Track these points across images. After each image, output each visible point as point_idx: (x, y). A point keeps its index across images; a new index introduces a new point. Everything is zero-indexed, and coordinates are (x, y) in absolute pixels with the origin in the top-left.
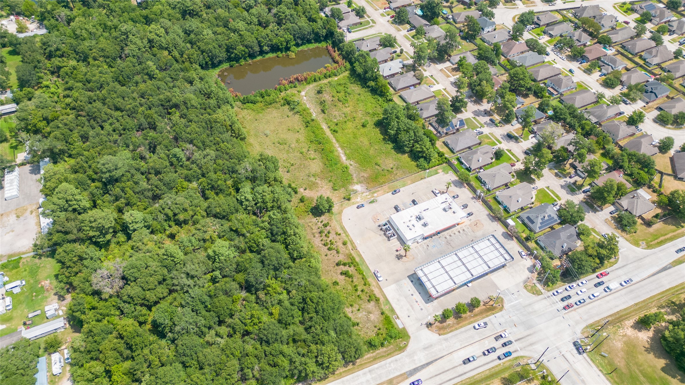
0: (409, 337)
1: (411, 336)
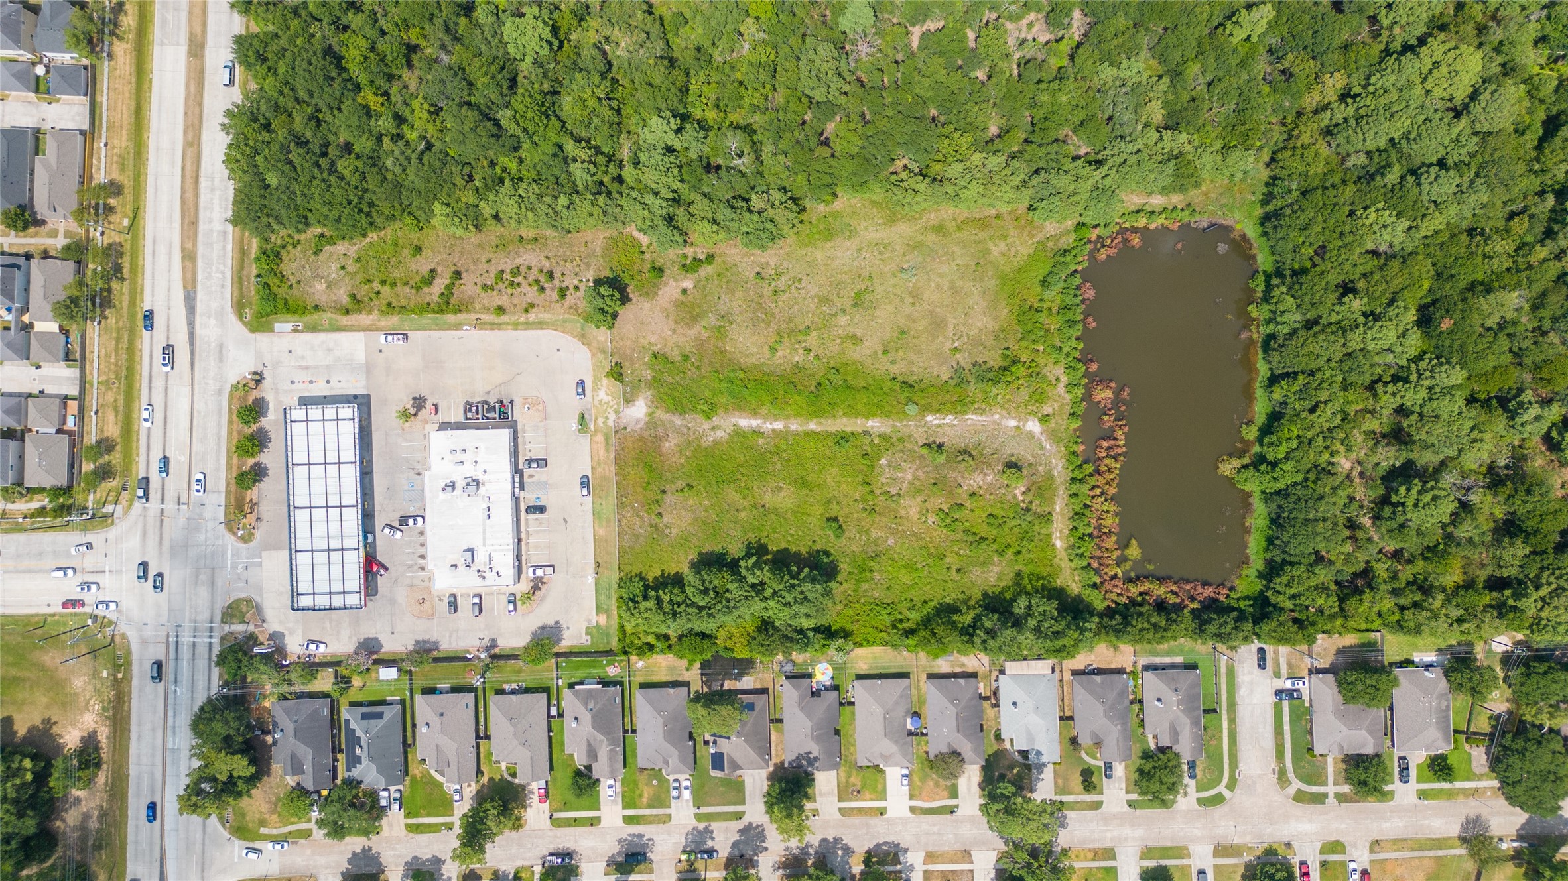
0: (253, 331)
1: (254, 335)
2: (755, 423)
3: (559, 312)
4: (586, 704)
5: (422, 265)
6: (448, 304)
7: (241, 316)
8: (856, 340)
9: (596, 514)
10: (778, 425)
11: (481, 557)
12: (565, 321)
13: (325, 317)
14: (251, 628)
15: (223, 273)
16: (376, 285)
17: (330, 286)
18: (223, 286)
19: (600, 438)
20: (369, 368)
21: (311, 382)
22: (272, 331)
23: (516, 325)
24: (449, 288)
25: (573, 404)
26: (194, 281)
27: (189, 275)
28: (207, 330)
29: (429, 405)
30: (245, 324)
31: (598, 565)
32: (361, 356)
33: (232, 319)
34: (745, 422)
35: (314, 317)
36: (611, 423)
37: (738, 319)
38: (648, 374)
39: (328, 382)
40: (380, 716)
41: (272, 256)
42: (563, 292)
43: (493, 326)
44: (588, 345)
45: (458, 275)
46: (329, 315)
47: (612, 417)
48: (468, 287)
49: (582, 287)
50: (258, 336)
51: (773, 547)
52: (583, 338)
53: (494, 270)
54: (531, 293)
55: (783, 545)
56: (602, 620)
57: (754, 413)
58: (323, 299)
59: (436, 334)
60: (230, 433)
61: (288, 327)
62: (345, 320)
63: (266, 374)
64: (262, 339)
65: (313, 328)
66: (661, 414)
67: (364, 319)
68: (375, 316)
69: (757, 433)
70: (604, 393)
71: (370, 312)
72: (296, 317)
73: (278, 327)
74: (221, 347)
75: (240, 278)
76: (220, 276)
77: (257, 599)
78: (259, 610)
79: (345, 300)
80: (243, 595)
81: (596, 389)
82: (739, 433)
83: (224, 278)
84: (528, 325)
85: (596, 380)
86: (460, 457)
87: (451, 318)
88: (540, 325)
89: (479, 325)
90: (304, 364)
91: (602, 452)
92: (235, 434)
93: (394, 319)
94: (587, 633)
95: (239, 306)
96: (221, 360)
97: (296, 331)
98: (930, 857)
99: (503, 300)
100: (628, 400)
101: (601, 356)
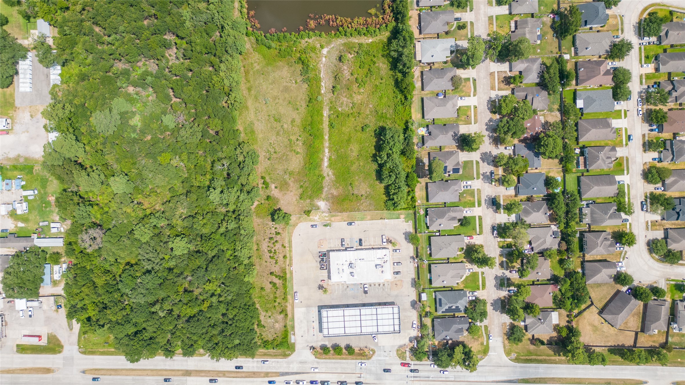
0: (295, 351)
1: (296, 350)
2: (326, 160)
3: (285, 235)
4: (434, 221)
5: (268, 287)
6: (283, 277)
7: (289, 355)
8: (293, 121)
9: (362, 219)
10: (327, 150)
11: (379, 262)
12: (288, 233)
13: (289, 323)
14: (408, 349)
15: (273, 362)
16: (276, 304)
17: (277, 322)
18: (278, 362)
19: (333, 219)
20: (308, 306)
21: (314, 328)
22: (294, 343)
23: (290, 251)
24: (276, 277)
25: (320, 229)
26: (276, 373)
27: (274, 375)
28: (294, 367)
29: (321, 283)
30: (292, 354)
31: (381, 218)
32: (303, 309)
33: (290, 358)
34: (326, 163)
35: (288, 327)
36: (327, 215)
37: (286, 167)
38: (308, 201)
39: (313, 322)
40: (440, 300)
41: (266, 344)
42: (278, 233)
43: (291, 260)
44: (297, 224)
45: (271, 273)
46: (288, 322)
47: (325, 214)
48: (276, 269)
49: (275, 226)
50: (296, 349)
51: (374, 152)
52: (295, 226)
53: (269, 260)
54: (278, 246)
55: (373, 148)
56: (402, 216)
57: (322, 160)
58: (282, 324)
59: (295, 281)
60: (334, 359)
61: (293, 337)
62: (290, 315)
63: (310, 345)
64: (298, 347)
65: (293, 328)
66: (323, 196)
67: (289, 309)
68: (288, 304)
69: (330, 159)
70: (315, 217)
71: (286, 306)
72: (289, 334)
73: (293, 341)
74: (301, 362)
75: (275, 356)
76: (274, 363)
77: (396, 348)
78: (401, 347)
79: (282, 316)
80: (395, 353)
81: (314, 221)
82: (330, 166)
83: (275, 362)
84: (290, 246)
85: (310, 220)
86: (341, 271)
87: (288, 276)
88: (290, 242)
89: (290, 265)
90: (307, 331)
91: (338, 218)
92: (334, 357)
93: (289, 297)
94: (408, 222)
95: (285, 356)
96: (306, 362)
97: (294, 334)
98: (493, 88)
99: (281, 256)
100: (318, 208)
101: (302, 219)
